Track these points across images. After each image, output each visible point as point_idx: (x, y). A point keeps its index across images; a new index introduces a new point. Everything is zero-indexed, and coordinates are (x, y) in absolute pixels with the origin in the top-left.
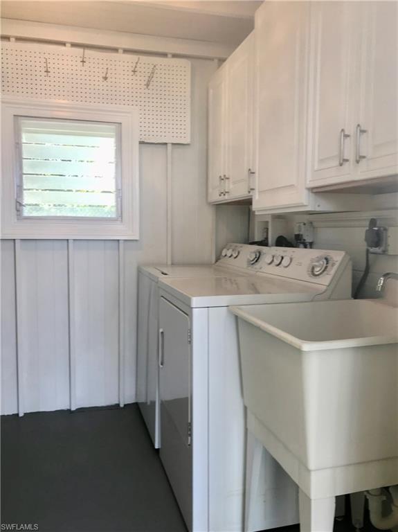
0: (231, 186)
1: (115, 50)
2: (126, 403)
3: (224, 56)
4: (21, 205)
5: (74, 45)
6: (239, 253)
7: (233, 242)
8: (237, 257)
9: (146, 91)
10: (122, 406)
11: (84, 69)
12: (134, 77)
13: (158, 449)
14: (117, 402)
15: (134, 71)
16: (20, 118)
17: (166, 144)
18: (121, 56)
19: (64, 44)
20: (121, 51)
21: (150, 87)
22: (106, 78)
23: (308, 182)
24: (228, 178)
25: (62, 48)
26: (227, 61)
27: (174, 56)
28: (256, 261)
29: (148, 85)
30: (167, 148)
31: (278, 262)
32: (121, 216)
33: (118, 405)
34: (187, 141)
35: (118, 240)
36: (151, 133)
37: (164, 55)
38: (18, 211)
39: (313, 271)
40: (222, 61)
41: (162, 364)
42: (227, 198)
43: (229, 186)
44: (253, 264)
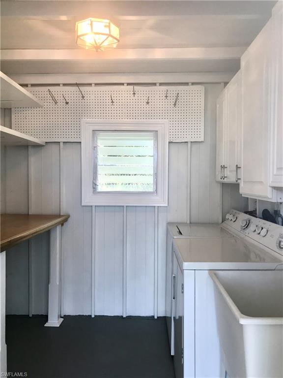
0: (228, 173)
1: (155, 84)
2: (159, 316)
3: (227, 81)
4: (96, 185)
5: (128, 84)
6: (237, 218)
7: (234, 209)
8: (235, 221)
9: (174, 109)
10: (156, 317)
11: (135, 98)
12: (166, 101)
13: (173, 356)
14: (153, 315)
15: (166, 97)
16: (96, 132)
17: (187, 142)
18: (158, 88)
19: (123, 84)
20: (158, 84)
21: (177, 106)
22: (148, 103)
23: (270, 182)
24: (226, 168)
25: (122, 87)
26: (229, 84)
27: (193, 84)
28: (247, 227)
29: (175, 105)
30: (187, 144)
31: (259, 232)
32: (156, 190)
33: (153, 317)
34: (202, 139)
35: (155, 206)
36: (177, 136)
37: (187, 84)
38: (94, 188)
39: (280, 244)
40: (226, 84)
41: (174, 298)
42: (226, 180)
43: (227, 173)
44: (244, 229)
